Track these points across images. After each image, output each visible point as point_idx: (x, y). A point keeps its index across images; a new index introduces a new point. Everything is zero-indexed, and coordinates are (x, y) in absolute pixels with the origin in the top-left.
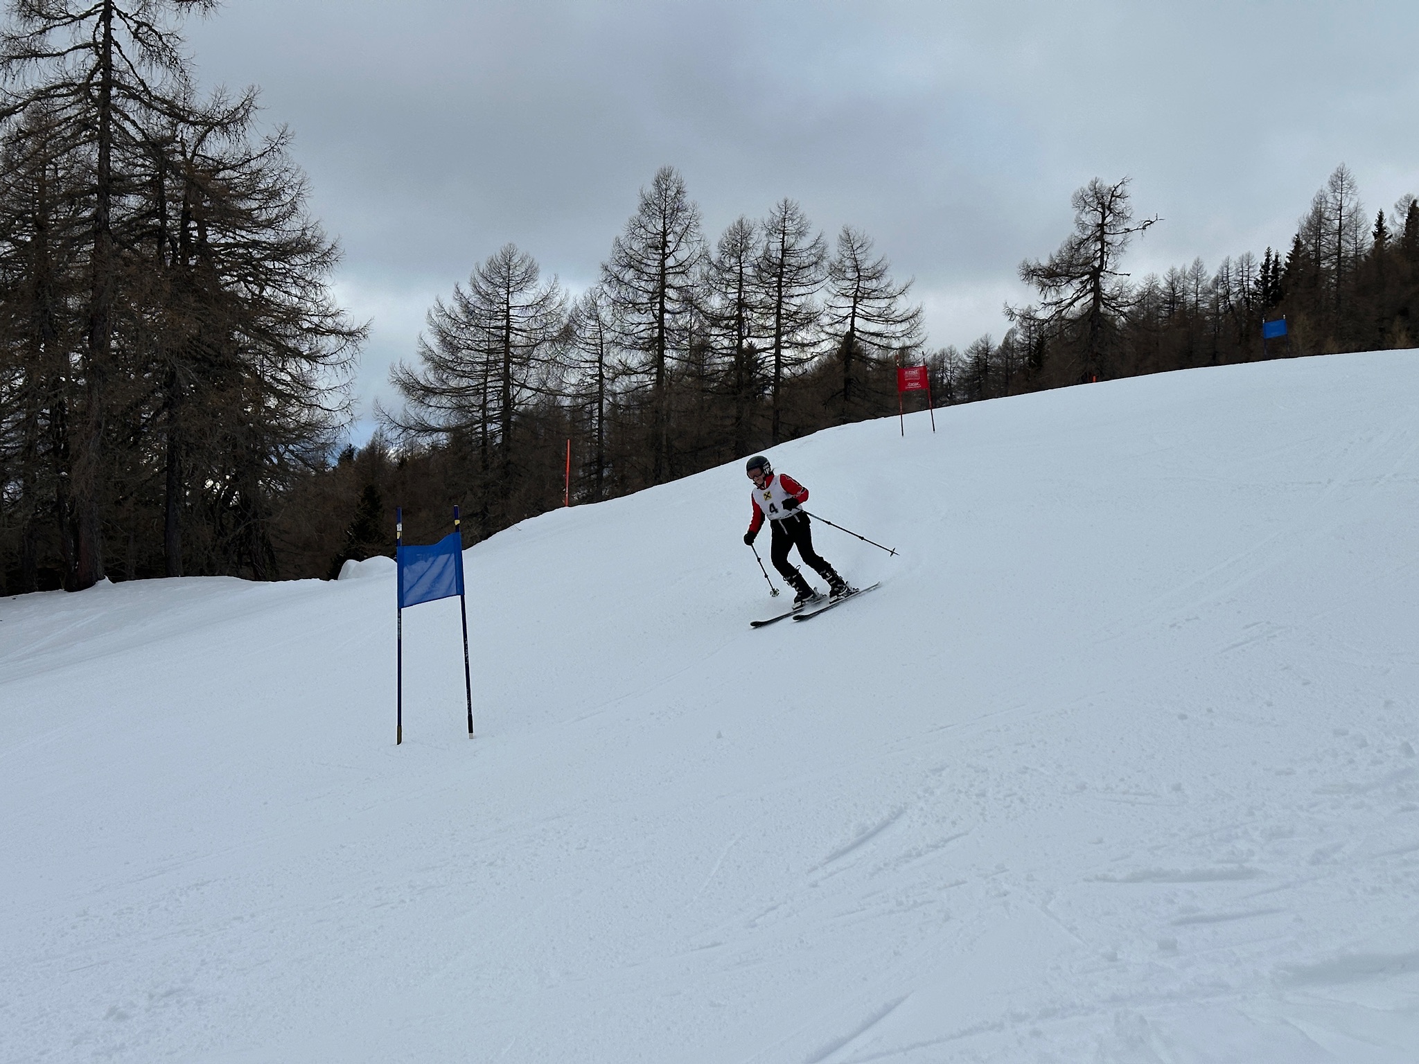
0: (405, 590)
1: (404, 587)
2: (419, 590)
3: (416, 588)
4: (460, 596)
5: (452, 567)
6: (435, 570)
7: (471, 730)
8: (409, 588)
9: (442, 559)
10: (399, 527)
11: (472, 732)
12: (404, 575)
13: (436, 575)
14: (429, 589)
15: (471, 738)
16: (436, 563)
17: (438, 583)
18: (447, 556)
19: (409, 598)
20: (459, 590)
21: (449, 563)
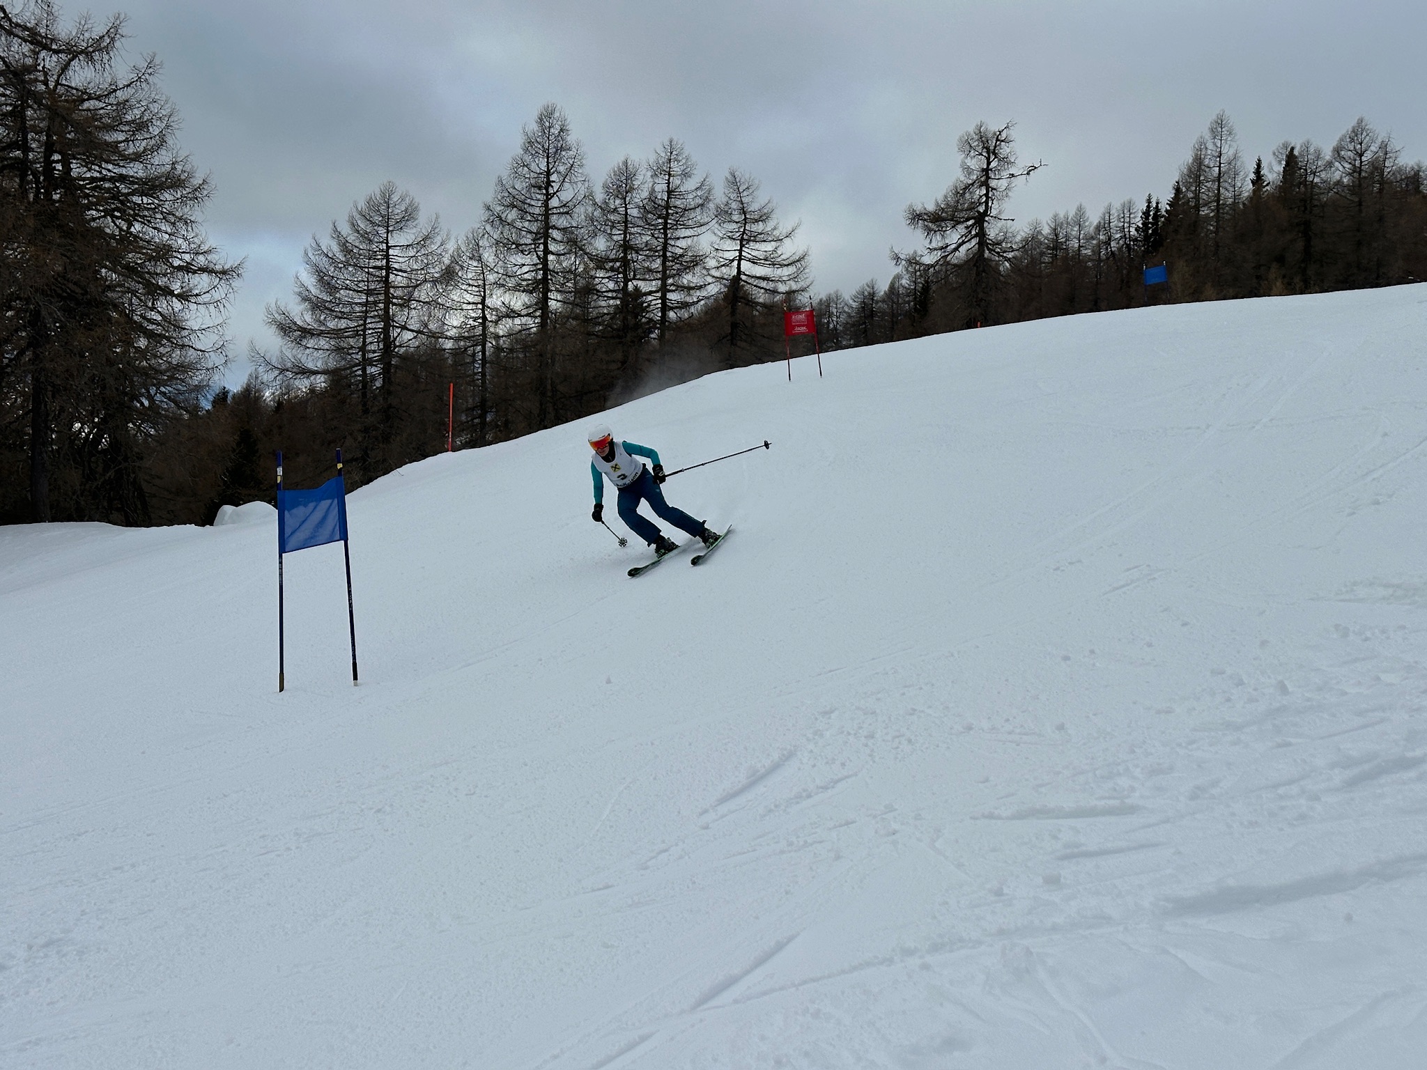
0: (286, 535)
1: (286, 530)
2: (301, 535)
3: (297, 532)
4: (343, 542)
5: (335, 512)
6: (318, 515)
7: (355, 678)
8: (290, 533)
9: (325, 504)
10: (280, 471)
11: (357, 679)
12: (285, 521)
13: (318, 521)
14: (313, 534)
15: (356, 685)
16: (318, 508)
17: (321, 527)
18: (329, 501)
19: (292, 542)
20: (342, 535)
21: (332, 508)
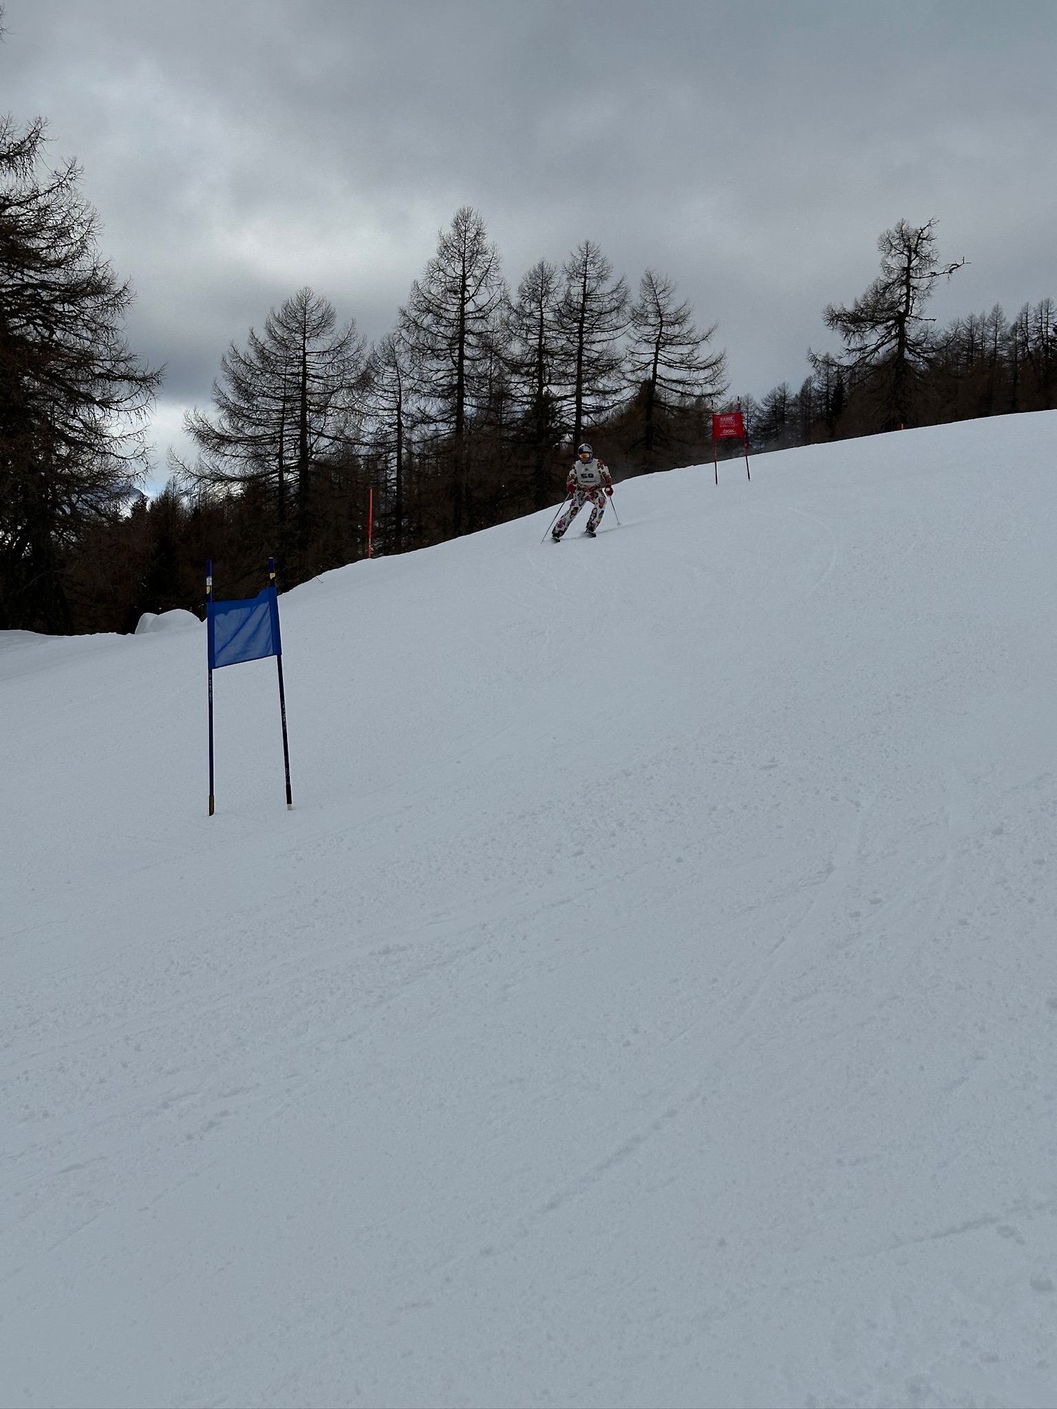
0: (216, 650)
1: (216, 645)
2: (231, 651)
3: (227, 646)
4: (276, 656)
5: (267, 624)
6: (249, 628)
7: (289, 801)
8: (220, 648)
10: (209, 581)
11: (291, 803)
12: (216, 633)
13: (249, 633)
14: (243, 648)
15: (288, 809)
16: (250, 621)
17: (253, 641)
19: (221, 659)
20: (275, 650)
21: (264, 620)
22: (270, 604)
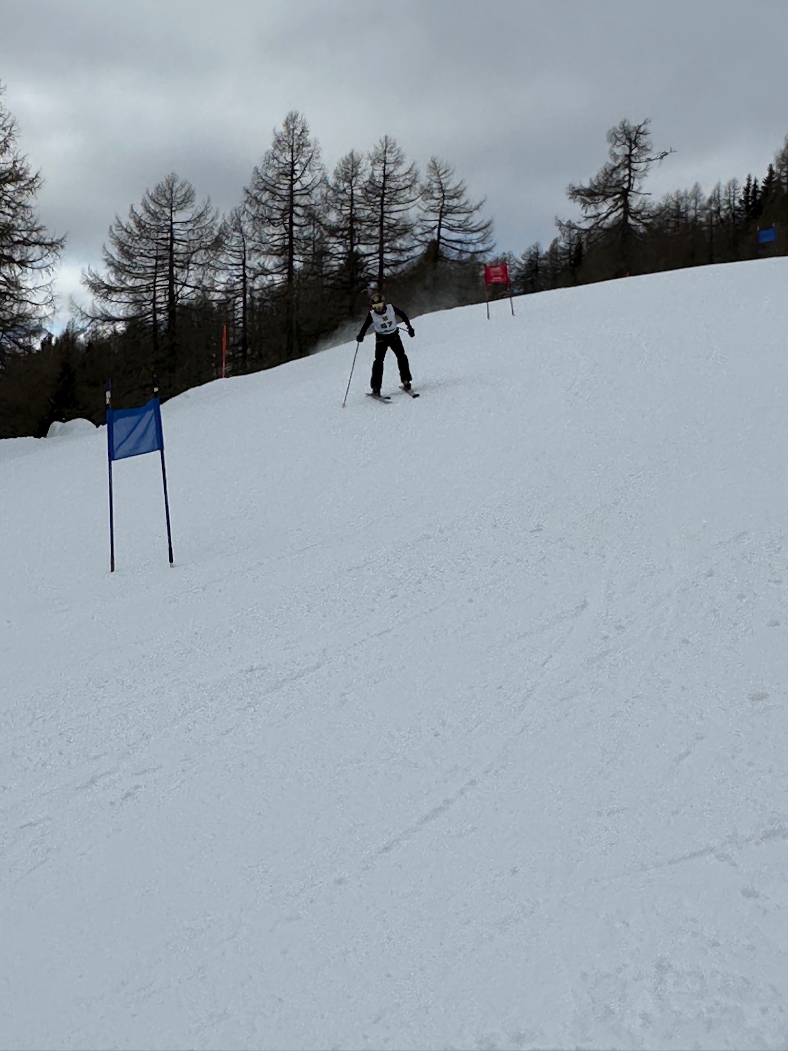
0: (115, 447)
1: (114, 443)
2: (126, 447)
3: (123, 444)
4: (159, 452)
5: (153, 427)
6: (140, 430)
7: (171, 560)
8: (118, 445)
10: (108, 394)
11: (172, 562)
12: (114, 433)
13: (139, 435)
14: (136, 445)
15: (172, 566)
16: (140, 424)
17: (142, 440)
18: (149, 414)
19: (119, 452)
20: (159, 446)
21: (151, 424)
22: (155, 410)
